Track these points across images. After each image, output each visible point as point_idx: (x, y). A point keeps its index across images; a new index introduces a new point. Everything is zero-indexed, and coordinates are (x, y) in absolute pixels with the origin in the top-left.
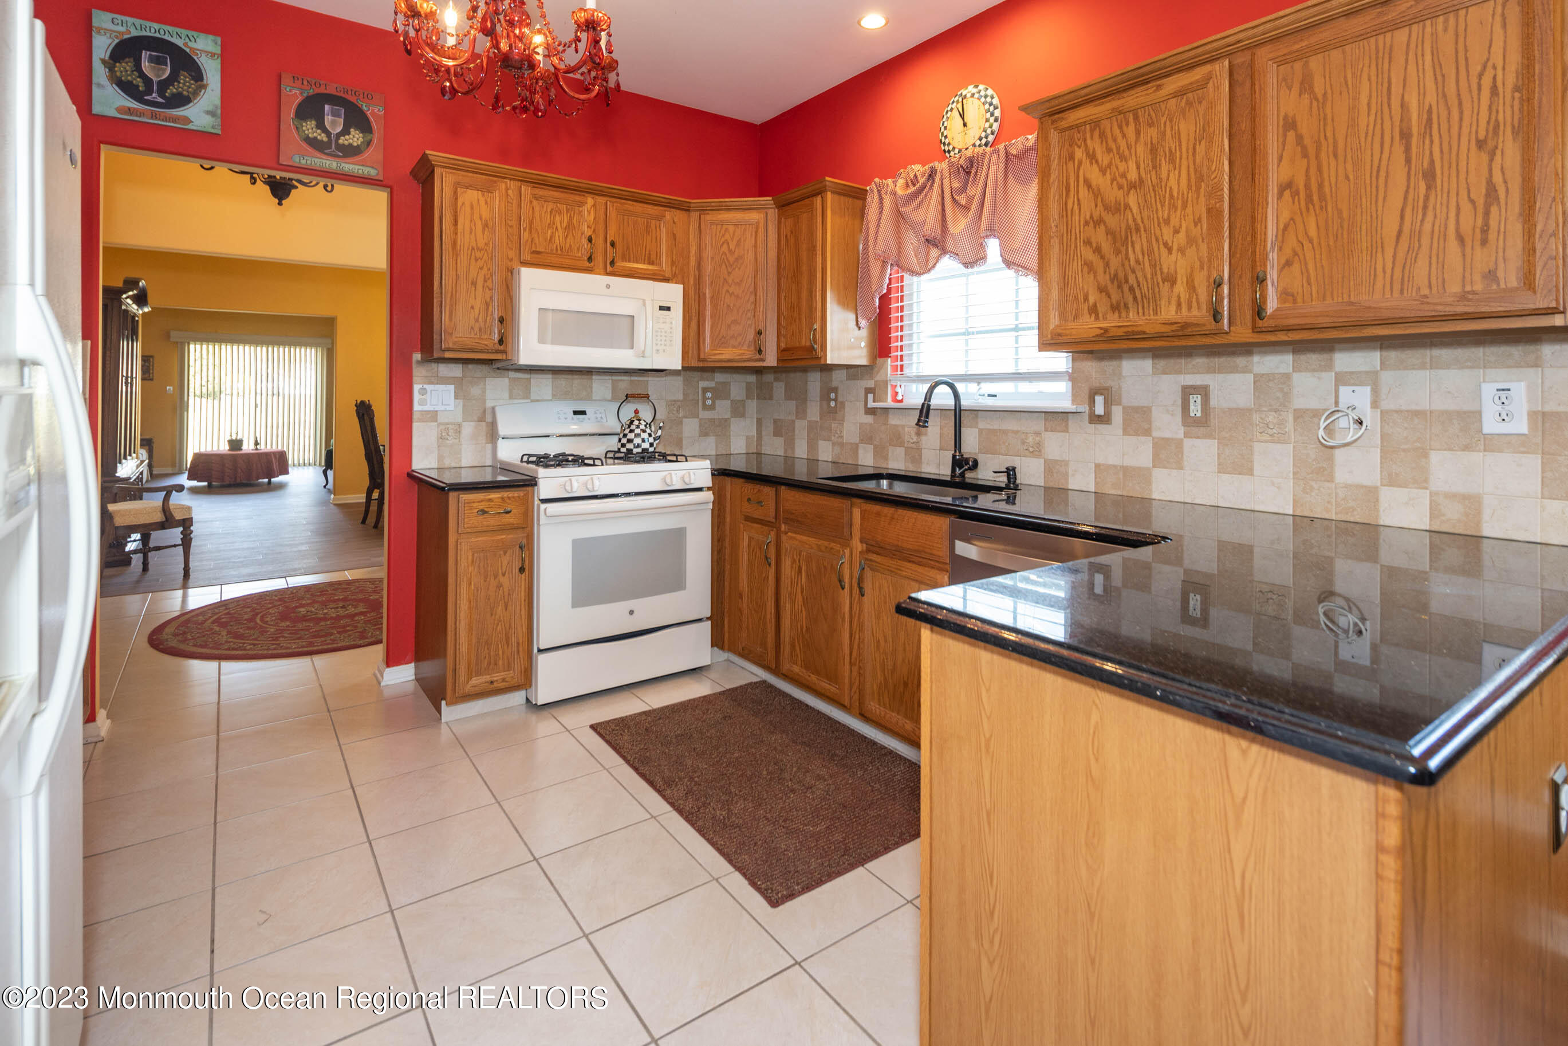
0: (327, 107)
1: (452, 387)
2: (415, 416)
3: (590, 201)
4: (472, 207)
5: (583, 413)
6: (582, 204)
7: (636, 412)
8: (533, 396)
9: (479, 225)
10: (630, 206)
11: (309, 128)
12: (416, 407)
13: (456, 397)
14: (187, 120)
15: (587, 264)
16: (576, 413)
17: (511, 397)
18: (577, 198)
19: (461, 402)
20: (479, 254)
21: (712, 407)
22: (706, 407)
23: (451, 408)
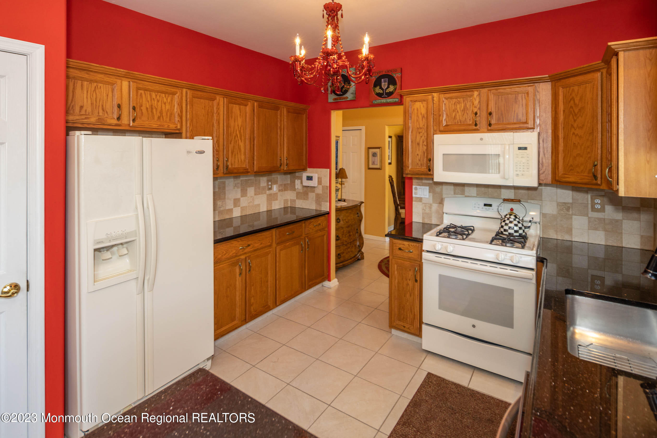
0: (382, 80)
1: (428, 188)
2: (414, 199)
3: (476, 93)
4: (417, 110)
5: (490, 205)
6: (472, 96)
7: (512, 210)
8: (466, 194)
9: (420, 117)
10: (502, 90)
11: (378, 90)
12: (414, 195)
13: (430, 192)
14: (347, 98)
15: (475, 127)
16: (485, 205)
17: (455, 194)
18: (468, 93)
19: (431, 194)
20: (420, 131)
21: (602, 210)
22: (593, 209)
23: (427, 197)
